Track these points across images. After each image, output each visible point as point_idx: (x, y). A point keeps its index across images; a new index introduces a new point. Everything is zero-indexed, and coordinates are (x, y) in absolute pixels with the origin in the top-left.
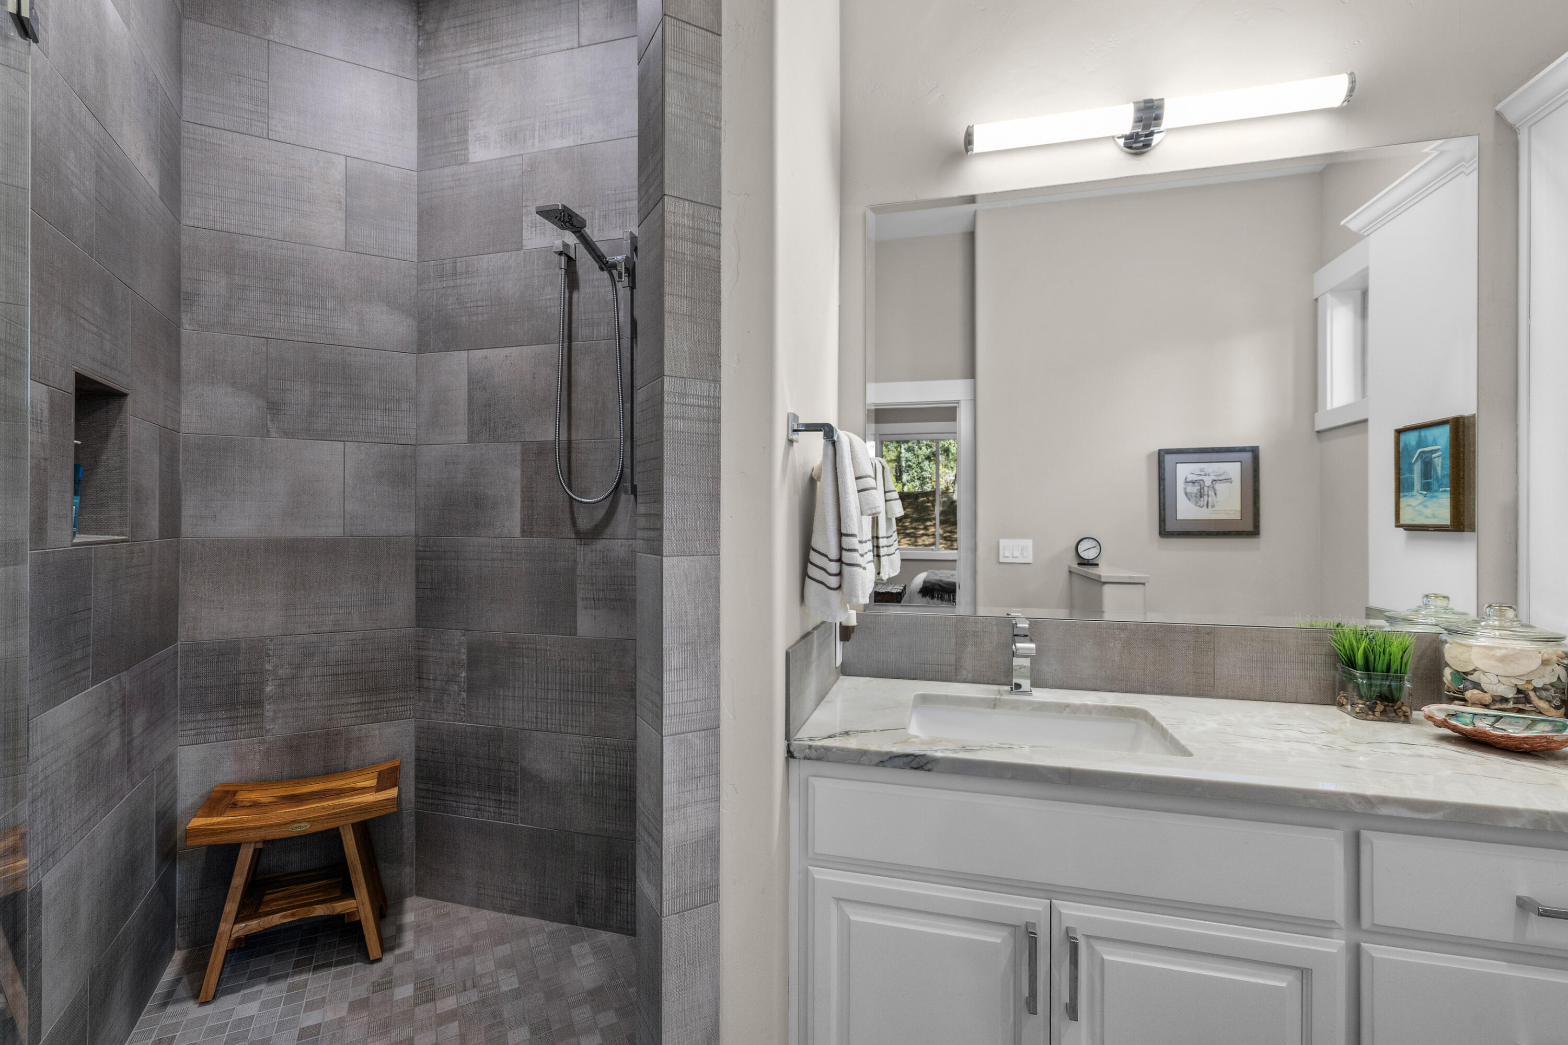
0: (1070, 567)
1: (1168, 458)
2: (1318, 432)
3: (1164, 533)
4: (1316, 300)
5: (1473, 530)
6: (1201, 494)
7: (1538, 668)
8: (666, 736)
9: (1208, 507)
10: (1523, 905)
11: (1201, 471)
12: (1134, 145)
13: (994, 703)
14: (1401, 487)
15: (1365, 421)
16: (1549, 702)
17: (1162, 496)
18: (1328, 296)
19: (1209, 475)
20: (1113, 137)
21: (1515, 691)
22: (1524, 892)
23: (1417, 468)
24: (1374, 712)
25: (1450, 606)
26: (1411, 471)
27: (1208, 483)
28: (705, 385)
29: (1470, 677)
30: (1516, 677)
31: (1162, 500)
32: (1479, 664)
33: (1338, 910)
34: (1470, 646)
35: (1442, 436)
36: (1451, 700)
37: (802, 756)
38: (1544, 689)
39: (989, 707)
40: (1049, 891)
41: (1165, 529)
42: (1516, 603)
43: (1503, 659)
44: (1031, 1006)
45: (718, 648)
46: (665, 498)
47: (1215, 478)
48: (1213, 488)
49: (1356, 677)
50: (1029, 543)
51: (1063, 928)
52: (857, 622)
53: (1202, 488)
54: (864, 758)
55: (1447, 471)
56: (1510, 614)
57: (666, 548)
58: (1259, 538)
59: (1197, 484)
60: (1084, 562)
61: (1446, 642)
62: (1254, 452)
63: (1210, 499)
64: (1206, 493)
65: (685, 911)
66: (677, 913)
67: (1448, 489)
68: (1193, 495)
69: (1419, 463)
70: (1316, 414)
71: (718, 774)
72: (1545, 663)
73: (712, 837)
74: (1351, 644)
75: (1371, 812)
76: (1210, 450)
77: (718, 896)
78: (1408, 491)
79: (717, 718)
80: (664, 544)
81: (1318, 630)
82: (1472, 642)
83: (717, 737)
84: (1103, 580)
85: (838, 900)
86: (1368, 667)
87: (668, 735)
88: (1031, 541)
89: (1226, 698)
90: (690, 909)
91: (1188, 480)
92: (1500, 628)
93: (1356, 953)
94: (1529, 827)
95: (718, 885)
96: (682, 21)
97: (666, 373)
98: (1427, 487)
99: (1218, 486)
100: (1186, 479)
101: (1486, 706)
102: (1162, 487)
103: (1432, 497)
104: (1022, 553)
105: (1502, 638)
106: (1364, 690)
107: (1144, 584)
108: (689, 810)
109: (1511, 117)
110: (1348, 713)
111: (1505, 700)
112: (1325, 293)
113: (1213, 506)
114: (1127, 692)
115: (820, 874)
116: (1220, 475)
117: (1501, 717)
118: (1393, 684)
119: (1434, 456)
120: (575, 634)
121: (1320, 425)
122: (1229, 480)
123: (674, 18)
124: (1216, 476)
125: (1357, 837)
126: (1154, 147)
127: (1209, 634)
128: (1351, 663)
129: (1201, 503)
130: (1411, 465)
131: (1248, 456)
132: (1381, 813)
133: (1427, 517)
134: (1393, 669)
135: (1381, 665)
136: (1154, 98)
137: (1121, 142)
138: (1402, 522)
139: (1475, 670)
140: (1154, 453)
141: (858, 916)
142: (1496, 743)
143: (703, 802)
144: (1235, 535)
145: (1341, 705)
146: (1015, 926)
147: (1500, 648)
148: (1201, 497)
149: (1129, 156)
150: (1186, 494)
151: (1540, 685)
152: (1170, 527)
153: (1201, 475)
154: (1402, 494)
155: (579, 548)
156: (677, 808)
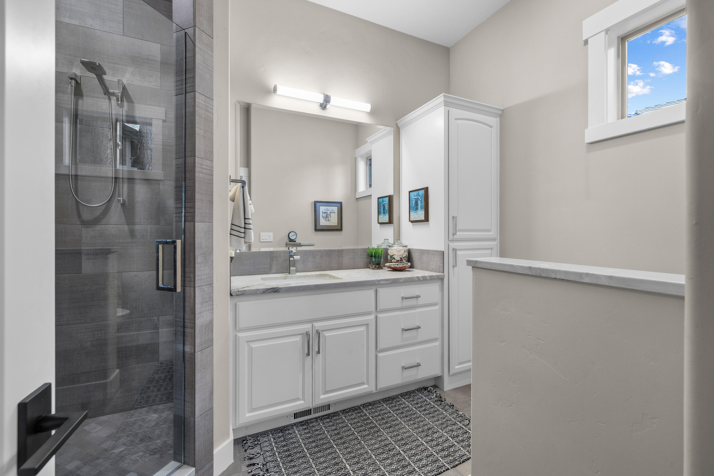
0: (286, 242)
1: (317, 204)
2: (357, 199)
3: (316, 230)
4: (356, 158)
5: (393, 223)
6: (327, 217)
7: (404, 253)
8: (196, 287)
9: (329, 221)
10: (403, 298)
11: (327, 209)
12: (322, 106)
13: (285, 277)
14: (379, 213)
15: (371, 195)
16: (405, 260)
17: (315, 217)
18: (359, 157)
19: (329, 211)
20: (317, 102)
21: (400, 258)
22: (402, 296)
23: (382, 208)
24: (376, 267)
25: (389, 242)
26: (381, 209)
27: (329, 213)
28: (209, 162)
29: (393, 257)
30: (400, 255)
31: (316, 218)
32: (394, 253)
33: (373, 309)
34: (393, 249)
35: (387, 199)
36: (390, 263)
37: (235, 295)
38: (405, 257)
39: (284, 279)
40: (312, 321)
41: (316, 228)
42: (400, 239)
43: (398, 251)
44: (308, 354)
45: (213, 256)
46: (196, 201)
47: (331, 212)
48: (330, 215)
49: (373, 259)
50: (271, 234)
51: (316, 330)
52: (235, 256)
53: (327, 215)
54: (258, 291)
55: (388, 209)
56: (399, 241)
57: (197, 219)
58: (342, 231)
59: (325, 213)
60: (291, 240)
61: (388, 249)
62: (341, 203)
63: (329, 219)
64: (328, 216)
65: (203, 350)
66: (200, 351)
67: (388, 213)
68: (325, 217)
69: (382, 206)
70: (356, 193)
71: (213, 300)
72: (405, 251)
73: (211, 322)
74: (372, 251)
75: (379, 283)
76: (329, 202)
77: (213, 344)
78: (380, 214)
79: (212, 281)
80: (196, 218)
81: (365, 249)
82: (393, 248)
83: (212, 287)
84: (302, 244)
85: (247, 342)
86: (375, 257)
87: (197, 287)
88: (272, 233)
89: (345, 269)
90: (204, 349)
91: (323, 212)
92: (398, 244)
93: (376, 317)
94: (403, 281)
95: (213, 340)
96: (201, 30)
97: (196, 156)
98: (384, 213)
99: (331, 214)
100: (323, 211)
101: (396, 263)
102: (316, 214)
103: (385, 215)
104: (269, 238)
105: (398, 246)
106: (374, 262)
107: (314, 245)
108: (204, 313)
109: (399, 125)
110: (371, 269)
111: (398, 261)
112: (358, 156)
113: (330, 221)
114: (321, 271)
115: (240, 335)
116: (332, 211)
117: (398, 264)
118: (380, 260)
119: (385, 205)
120: (81, 273)
121: (357, 197)
122: (334, 212)
123: (199, 28)
124: (331, 211)
125: (376, 290)
126: (327, 108)
127: (341, 252)
128: (372, 256)
129: (327, 220)
130: (381, 207)
131: (339, 205)
132: (381, 283)
133: (384, 220)
134: (379, 257)
135: (377, 256)
136: (329, 95)
137: (319, 104)
138: (379, 222)
139: (394, 255)
140: (313, 202)
141: (254, 345)
142: (397, 269)
143: (208, 310)
144: (336, 230)
145: (369, 268)
146: (303, 334)
147: (398, 249)
148: (327, 218)
149: (321, 109)
150: (322, 216)
151: (404, 257)
152: (318, 228)
153: (327, 210)
154: (379, 215)
155: (83, 229)
156: (200, 313)
